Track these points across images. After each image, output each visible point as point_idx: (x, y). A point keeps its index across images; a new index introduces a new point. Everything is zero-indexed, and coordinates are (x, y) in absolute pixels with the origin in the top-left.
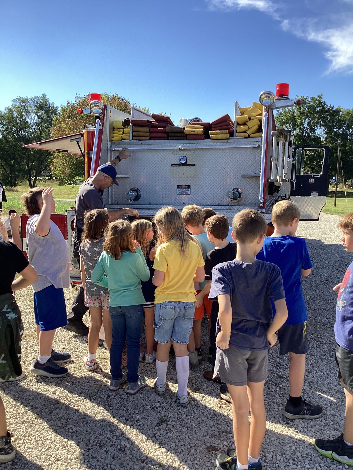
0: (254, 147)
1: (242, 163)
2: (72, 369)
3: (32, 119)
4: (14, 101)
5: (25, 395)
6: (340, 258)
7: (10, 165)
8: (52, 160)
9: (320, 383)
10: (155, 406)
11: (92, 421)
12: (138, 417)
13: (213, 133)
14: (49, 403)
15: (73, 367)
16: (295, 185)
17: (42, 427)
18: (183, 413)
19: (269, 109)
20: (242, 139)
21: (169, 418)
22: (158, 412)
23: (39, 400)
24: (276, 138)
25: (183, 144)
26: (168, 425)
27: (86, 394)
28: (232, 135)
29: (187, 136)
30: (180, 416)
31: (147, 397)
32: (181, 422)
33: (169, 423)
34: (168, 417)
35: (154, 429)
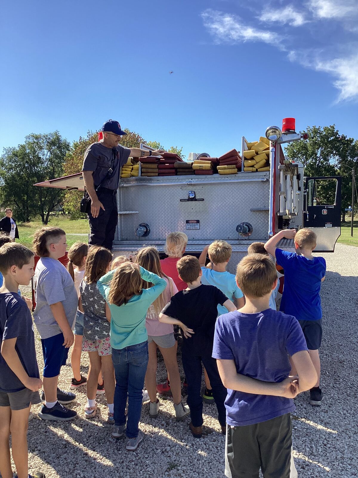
0: (262, 181)
1: (250, 197)
2: (81, 411)
3: (45, 154)
4: (27, 138)
5: (33, 439)
7: (23, 201)
8: (65, 195)
9: (337, 424)
10: (166, 450)
11: (101, 466)
12: (147, 462)
13: (221, 168)
14: (57, 447)
15: (82, 409)
16: (308, 216)
17: (50, 472)
19: (276, 144)
20: (250, 174)
21: (179, 463)
22: (168, 456)
23: (47, 444)
24: (284, 172)
25: (192, 179)
26: (178, 470)
27: (95, 437)
28: (239, 169)
29: (195, 171)
30: (191, 460)
31: (157, 441)
32: (192, 467)
33: (179, 468)
34: (178, 461)
35: (164, 474)
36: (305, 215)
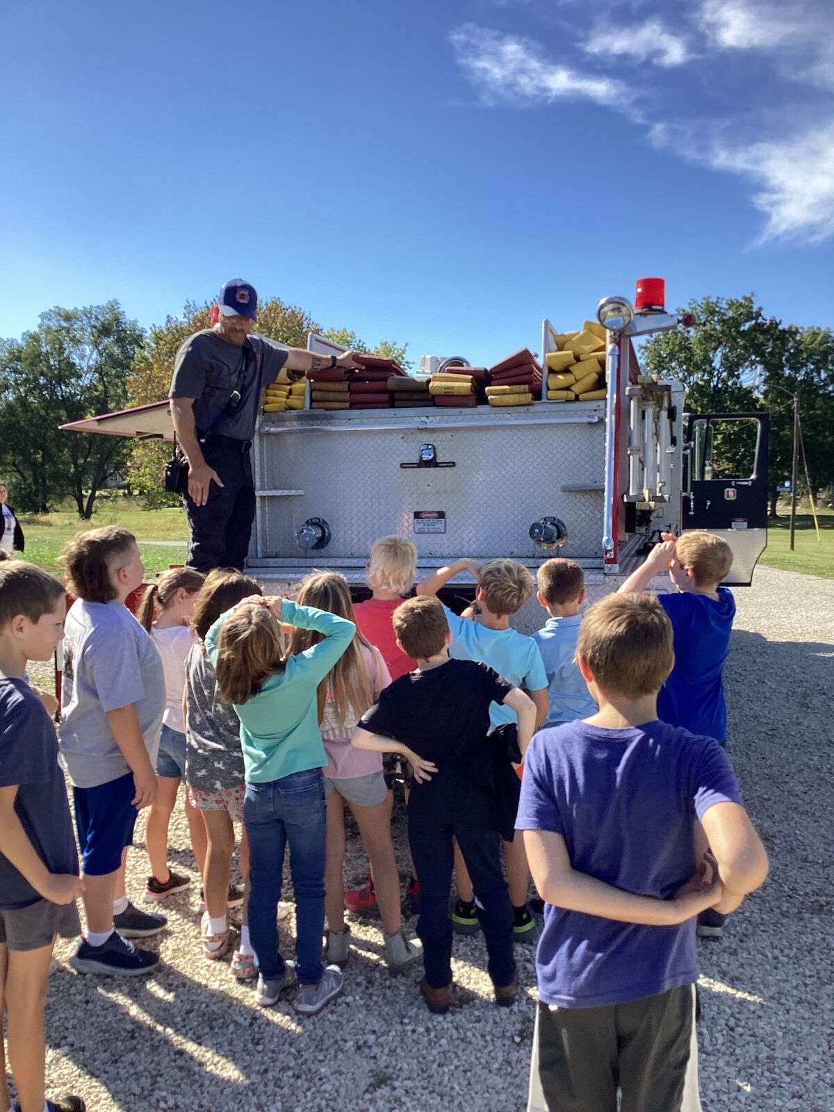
0: (590, 423)
1: (563, 459)
2: (169, 952)
3: (86, 357)
4: (44, 316)
5: (57, 1018)
6: (804, 675)
7: (34, 465)
8: (132, 450)
9: (758, 980)
10: (365, 1043)
11: (214, 1082)
12: (323, 1070)
13: (494, 392)
14: (112, 1037)
15: (171, 948)
16: (692, 503)
17: (96, 1096)
18: (432, 1058)
19: (622, 337)
20: (560, 405)
21: (396, 1072)
22: (371, 1057)
23: (89, 1030)
24: (639, 401)
25: (427, 417)
26: (394, 1089)
27: (201, 1014)
28: (537, 395)
29: (436, 399)
30: (424, 1066)
31: (345, 1021)
32: (426, 1081)
33: (397, 1084)
34: (394, 1068)
35: (362, 1099)
36: (686, 501)
